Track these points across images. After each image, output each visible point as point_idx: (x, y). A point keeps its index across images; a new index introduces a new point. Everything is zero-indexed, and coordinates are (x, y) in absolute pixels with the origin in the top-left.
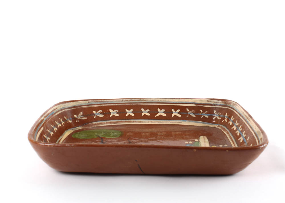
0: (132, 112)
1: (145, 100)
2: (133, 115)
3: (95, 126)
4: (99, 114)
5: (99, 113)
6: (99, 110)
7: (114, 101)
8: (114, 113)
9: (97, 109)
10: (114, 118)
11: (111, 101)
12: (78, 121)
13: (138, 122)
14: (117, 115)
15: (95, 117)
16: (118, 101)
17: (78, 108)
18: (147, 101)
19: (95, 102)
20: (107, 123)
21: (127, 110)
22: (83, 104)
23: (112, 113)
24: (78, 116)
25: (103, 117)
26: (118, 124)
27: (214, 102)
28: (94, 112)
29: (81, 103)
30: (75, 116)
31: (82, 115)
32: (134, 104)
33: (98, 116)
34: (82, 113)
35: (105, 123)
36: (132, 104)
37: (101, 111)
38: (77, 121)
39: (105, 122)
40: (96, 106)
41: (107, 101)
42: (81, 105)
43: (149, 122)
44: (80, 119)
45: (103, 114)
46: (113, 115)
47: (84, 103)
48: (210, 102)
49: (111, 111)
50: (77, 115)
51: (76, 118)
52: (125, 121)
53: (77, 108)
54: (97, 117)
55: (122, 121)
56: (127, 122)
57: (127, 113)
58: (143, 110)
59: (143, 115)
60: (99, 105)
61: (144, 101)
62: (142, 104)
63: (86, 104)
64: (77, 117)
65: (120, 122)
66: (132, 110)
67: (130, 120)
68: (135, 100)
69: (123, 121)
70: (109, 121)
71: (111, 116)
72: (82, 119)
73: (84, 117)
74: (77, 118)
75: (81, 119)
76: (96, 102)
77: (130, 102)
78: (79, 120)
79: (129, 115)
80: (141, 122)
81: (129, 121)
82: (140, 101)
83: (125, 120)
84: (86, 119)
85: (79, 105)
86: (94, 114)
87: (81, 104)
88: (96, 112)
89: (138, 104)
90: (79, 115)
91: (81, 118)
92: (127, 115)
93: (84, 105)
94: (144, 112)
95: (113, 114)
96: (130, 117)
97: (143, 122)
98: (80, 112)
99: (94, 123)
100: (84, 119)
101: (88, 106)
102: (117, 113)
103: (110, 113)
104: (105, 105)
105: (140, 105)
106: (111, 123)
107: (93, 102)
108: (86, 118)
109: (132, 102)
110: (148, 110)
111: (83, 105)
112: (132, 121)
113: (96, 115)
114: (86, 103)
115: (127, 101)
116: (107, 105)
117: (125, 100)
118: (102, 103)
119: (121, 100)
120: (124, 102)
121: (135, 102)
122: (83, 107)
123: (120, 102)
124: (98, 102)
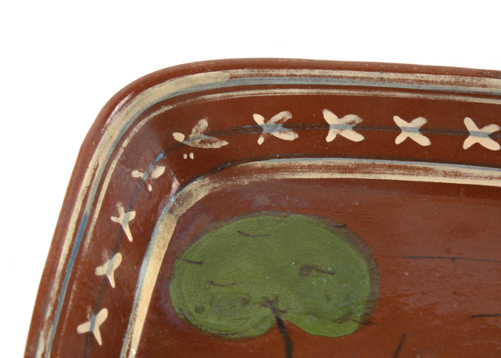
0: (423, 130)
1: (484, 86)
2: (424, 141)
3: (264, 177)
4: (280, 126)
5: (278, 122)
6: (277, 112)
7: (342, 77)
8: (342, 128)
9: (269, 107)
10: (342, 148)
11: (330, 76)
12: (192, 156)
13: (446, 174)
14: (357, 138)
15: (261, 141)
16: (362, 78)
17: (189, 101)
18: (495, 90)
19: (257, 75)
20: (311, 168)
21: (398, 121)
22: (206, 85)
23: (336, 127)
24: (191, 136)
25: (296, 140)
26: (358, 176)
28: (259, 119)
29: (197, 83)
30: (179, 137)
31: (206, 133)
32: (431, 97)
33: (276, 134)
34: (204, 124)
35: (302, 167)
36: (421, 96)
37: (285, 115)
38: (185, 156)
39: (306, 162)
40: (263, 91)
41: (311, 76)
42: (200, 89)
43: (491, 178)
44: (200, 146)
45: (295, 131)
46: (339, 138)
47: (212, 81)
49: (329, 116)
50: (187, 133)
51: (182, 144)
52: (390, 167)
53: (182, 103)
54: (270, 139)
55: (374, 166)
56: (396, 171)
57: (398, 131)
58: (469, 123)
59: (468, 144)
60: (277, 91)
61: (480, 89)
62: (471, 100)
63: (218, 87)
64: (186, 139)
65: (368, 166)
66: (420, 122)
67: (409, 164)
68: (436, 83)
69: (381, 166)
70: (320, 162)
71: (330, 138)
72: (209, 146)
73: (215, 139)
74: (186, 143)
75: (205, 147)
76: (265, 75)
77: (415, 86)
78: (195, 150)
79: (409, 141)
80: (457, 175)
81: (405, 168)
82: (460, 88)
83: (388, 162)
84: (223, 147)
85: (193, 90)
86: (259, 129)
87: (201, 85)
88: (267, 118)
89: (451, 97)
90: (194, 130)
91: (202, 142)
92: (399, 140)
93: (214, 87)
94: (476, 134)
95: (337, 131)
96: (410, 151)
97: (466, 176)
98: (195, 121)
99: (259, 164)
100: (217, 146)
101: (230, 94)
102: (357, 128)
103: (326, 127)
104: (305, 91)
105: (460, 103)
106: (328, 168)
107: (251, 76)
108: (225, 143)
109: (424, 87)
110: (493, 128)
111: (209, 88)
112: (419, 169)
113: (266, 130)
114: (219, 80)
115: (404, 81)
116: (314, 91)
117: (392, 76)
118: (292, 82)
119: (376, 75)
120: (387, 85)
121: (440, 87)
122: (208, 97)
123: (370, 84)
124: (271, 75)
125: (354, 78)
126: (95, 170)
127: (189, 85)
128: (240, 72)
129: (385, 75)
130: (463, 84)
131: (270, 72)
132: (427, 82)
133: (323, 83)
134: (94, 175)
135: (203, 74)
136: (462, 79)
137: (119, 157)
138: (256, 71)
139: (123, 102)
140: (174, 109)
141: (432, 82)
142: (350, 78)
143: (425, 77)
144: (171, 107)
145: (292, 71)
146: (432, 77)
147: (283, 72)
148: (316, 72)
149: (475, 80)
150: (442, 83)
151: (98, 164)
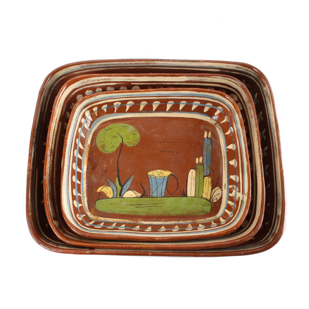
1: (154, 64)
7: (113, 64)
11: (110, 64)
16: (119, 64)
17: (70, 75)
18: (158, 65)
19: (89, 65)
22: (74, 70)
27: (244, 69)
32: (140, 68)
36: (137, 68)
41: (105, 64)
42: (72, 71)
48: (239, 68)
53: (68, 75)
60: (95, 69)
63: (78, 70)
68: (141, 64)
76: (91, 65)
77: (135, 65)
82: (148, 65)
85: (71, 71)
87: (73, 70)
89: (146, 68)
93: (77, 70)
101: (82, 71)
107: (87, 66)
111: (75, 70)
114: (78, 68)
115: (131, 64)
116: (106, 69)
117: (128, 63)
118: (99, 67)
119: (123, 63)
120: (127, 65)
121: (142, 65)
122: (75, 73)
123: (122, 65)
124: (93, 65)
125: (117, 64)
126: (44, 98)
127: (69, 70)
128: (84, 65)
129: (126, 63)
130: (148, 63)
131: (93, 64)
132: (138, 64)
133: (108, 66)
134: (44, 100)
135: (73, 66)
136: (148, 62)
137: (51, 93)
138: (88, 64)
139: (50, 77)
140: (66, 77)
141: (140, 64)
142: (116, 64)
143: (137, 62)
144: (65, 77)
145: (99, 63)
146: (139, 62)
147: (96, 64)
148: (106, 63)
149: (152, 62)
150: (142, 64)
151: (45, 96)
